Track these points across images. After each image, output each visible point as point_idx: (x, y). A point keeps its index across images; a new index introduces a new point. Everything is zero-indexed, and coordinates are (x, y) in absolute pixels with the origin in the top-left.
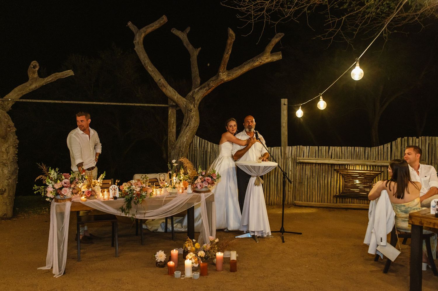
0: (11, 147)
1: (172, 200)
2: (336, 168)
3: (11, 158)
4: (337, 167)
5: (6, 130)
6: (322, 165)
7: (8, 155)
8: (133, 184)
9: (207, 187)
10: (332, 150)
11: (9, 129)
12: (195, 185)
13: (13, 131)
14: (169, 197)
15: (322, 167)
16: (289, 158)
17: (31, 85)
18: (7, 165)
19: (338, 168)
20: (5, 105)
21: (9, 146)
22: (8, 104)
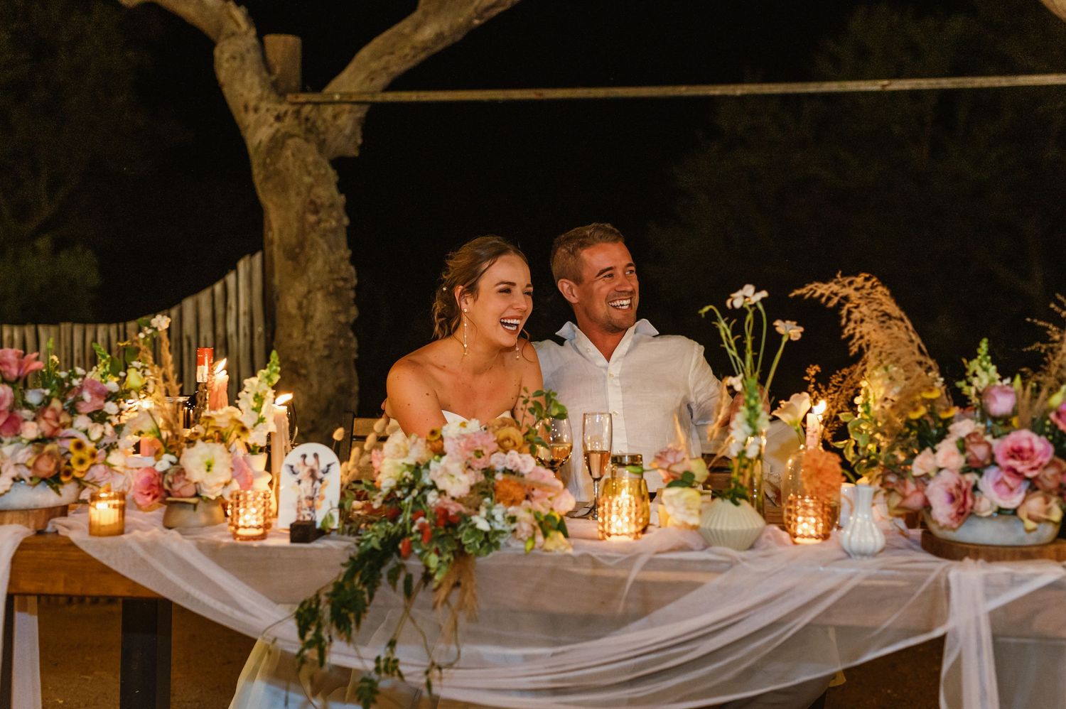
0: (319, 295)
1: (694, 586)
3: (320, 344)
5: (302, 219)
7: (309, 328)
8: (448, 446)
9: (1015, 512)
11: (312, 218)
12: (911, 486)
13: (327, 225)
14: (681, 565)
17: (418, 27)
18: (303, 371)
20: (324, 120)
21: (309, 292)
22: (335, 117)
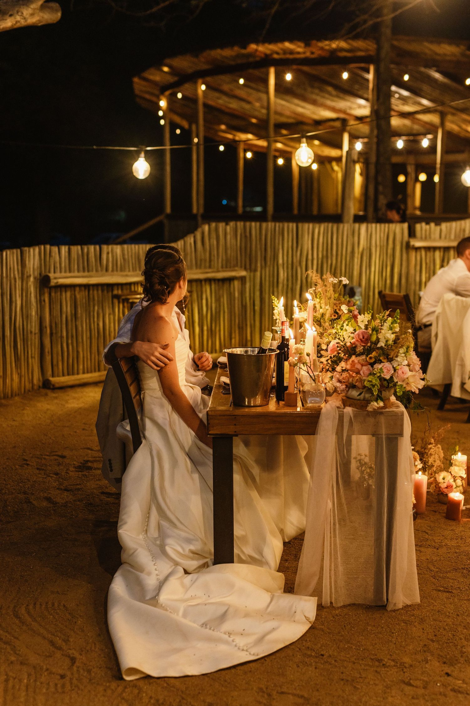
2: (115, 292)
4: (118, 289)
6: (91, 288)
10: (108, 253)
15: (91, 292)
16: (30, 276)
19: (120, 292)
